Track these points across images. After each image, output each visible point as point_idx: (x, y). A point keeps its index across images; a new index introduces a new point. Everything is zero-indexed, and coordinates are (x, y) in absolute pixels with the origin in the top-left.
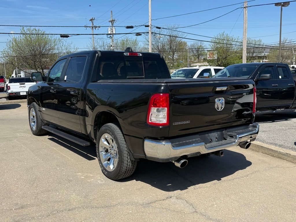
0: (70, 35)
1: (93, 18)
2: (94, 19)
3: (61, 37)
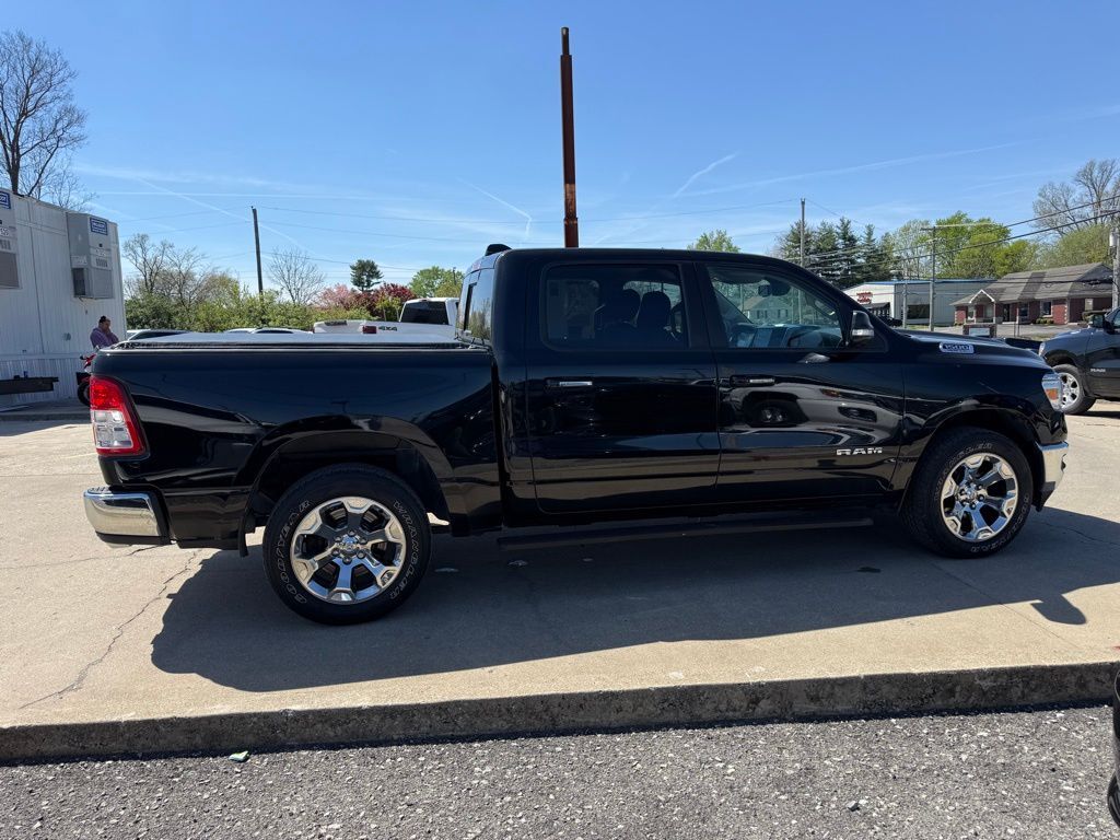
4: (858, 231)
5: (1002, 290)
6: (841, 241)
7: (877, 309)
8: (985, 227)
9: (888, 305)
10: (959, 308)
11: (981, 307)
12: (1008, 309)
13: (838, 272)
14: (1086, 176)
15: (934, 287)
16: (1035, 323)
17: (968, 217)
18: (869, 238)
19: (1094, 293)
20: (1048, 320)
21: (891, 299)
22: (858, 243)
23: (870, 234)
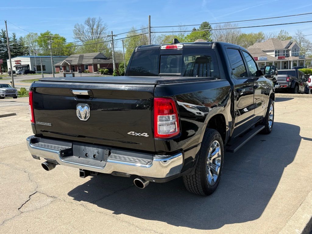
4: (10, 35)
5: (71, 61)
6: (2, 39)
7: (24, 67)
8: (57, 37)
9: (28, 65)
10: (57, 67)
11: (65, 66)
12: (74, 67)
13: (3, 52)
14: (88, 22)
15: (52, 59)
16: (84, 72)
17: (51, 33)
18: (14, 38)
19: (100, 62)
20: (88, 71)
21: (29, 63)
22: (10, 40)
23: (14, 37)
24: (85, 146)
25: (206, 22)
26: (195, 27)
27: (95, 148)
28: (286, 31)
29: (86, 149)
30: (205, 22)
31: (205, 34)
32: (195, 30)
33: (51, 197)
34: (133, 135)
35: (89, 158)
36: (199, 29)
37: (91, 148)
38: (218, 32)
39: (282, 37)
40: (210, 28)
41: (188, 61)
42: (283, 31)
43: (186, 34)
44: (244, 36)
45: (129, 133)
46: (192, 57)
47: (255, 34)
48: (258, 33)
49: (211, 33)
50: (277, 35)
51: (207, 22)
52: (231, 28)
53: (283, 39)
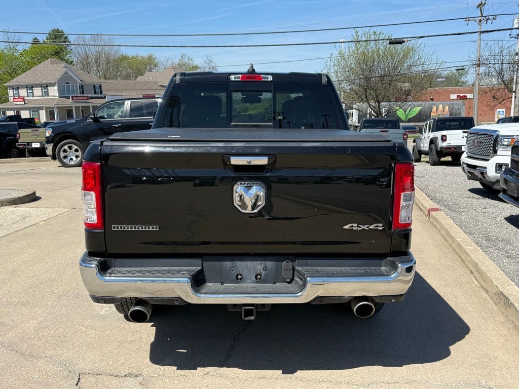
0: (406, 40)
1: (483, 2)
2: (485, 3)
3: (390, 43)
24: (233, 260)
25: (58, 30)
26: (36, 36)
27: (259, 262)
28: (189, 56)
29: (236, 266)
30: (56, 29)
31: (59, 50)
32: (36, 41)
33: (125, 376)
34: (354, 229)
35: (245, 282)
36: (45, 40)
37: (249, 262)
38: (81, 48)
39: (184, 65)
40: (65, 42)
41: (33, 97)
42: (185, 55)
43: (20, 48)
44: (125, 58)
45: (346, 227)
46: (42, 90)
47: (143, 58)
48: (146, 56)
49: (69, 50)
50: (177, 61)
51: (60, 29)
52: (103, 44)
53: (186, 68)
